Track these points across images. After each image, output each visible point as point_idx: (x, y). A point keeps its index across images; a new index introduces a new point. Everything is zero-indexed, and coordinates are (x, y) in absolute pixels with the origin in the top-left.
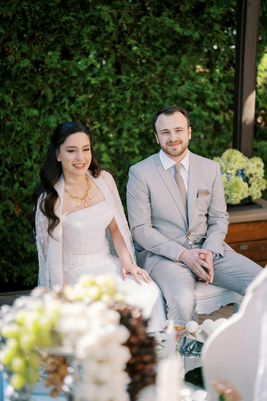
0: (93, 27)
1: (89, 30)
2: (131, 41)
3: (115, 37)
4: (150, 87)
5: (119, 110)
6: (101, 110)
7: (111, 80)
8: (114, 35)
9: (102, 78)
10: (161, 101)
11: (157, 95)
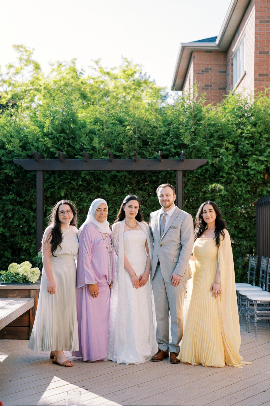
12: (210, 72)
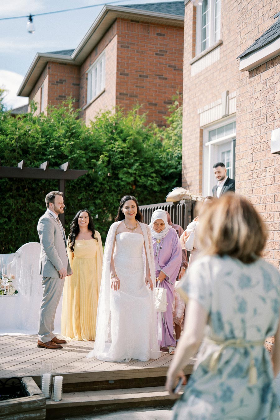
0: (7, 207)
1: (5, 208)
2: (22, 212)
3: (16, 210)
4: (30, 230)
5: (16, 240)
6: (9, 239)
7: (13, 227)
8: (16, 209)
9: (10, 226)
10: (34, 236)
11: (33, 234)
12: (64, 84)
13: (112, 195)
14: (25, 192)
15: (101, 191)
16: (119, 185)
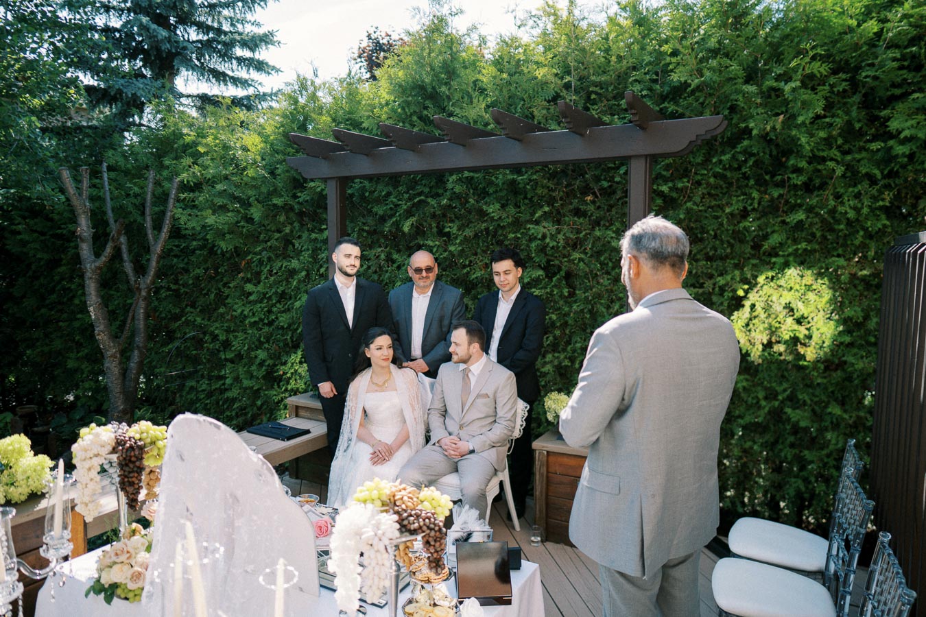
13: (857, 196)
14: (587, 204)
15: (817, 182)
16: (889, 158)
